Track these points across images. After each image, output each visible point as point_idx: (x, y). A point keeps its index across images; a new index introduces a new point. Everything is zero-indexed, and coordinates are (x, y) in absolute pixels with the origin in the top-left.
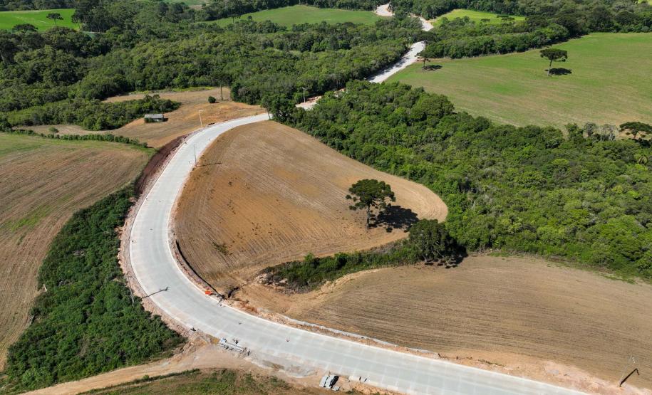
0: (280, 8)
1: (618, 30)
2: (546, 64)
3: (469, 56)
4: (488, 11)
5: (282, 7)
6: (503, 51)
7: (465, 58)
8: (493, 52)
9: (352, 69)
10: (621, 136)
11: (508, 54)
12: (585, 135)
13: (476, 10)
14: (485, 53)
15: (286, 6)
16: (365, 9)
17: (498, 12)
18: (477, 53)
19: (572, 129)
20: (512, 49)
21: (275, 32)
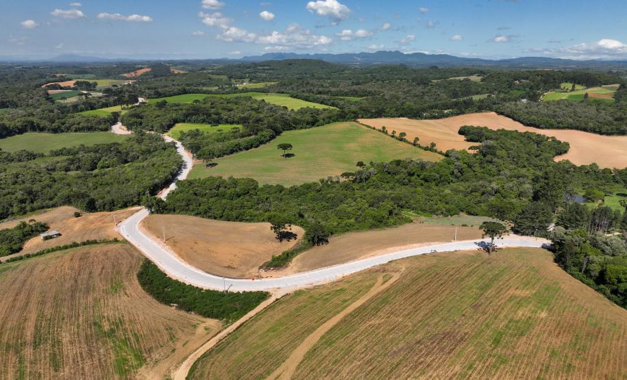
0: (9, 138)
1: (295, 128)
2: (282, 152)
3: (228, 154)
4: (202, 123)
5: (10, 136)
6: (247, 149)
7: (226, 156)
8: (241, 150)
9: (166, 174)
10: (342, 180)
11: (250, 150)
12: (329, 183)
13: (192, 123)
14: (237, 151)
15: (14, 135)
16: (102, 130)
17: (209, 123)
18: (232, 152)
19: (322, 181)
20: (252, 147)
21: (34, 159)
